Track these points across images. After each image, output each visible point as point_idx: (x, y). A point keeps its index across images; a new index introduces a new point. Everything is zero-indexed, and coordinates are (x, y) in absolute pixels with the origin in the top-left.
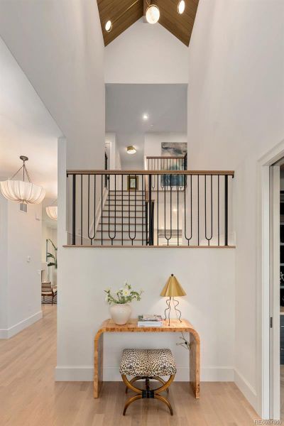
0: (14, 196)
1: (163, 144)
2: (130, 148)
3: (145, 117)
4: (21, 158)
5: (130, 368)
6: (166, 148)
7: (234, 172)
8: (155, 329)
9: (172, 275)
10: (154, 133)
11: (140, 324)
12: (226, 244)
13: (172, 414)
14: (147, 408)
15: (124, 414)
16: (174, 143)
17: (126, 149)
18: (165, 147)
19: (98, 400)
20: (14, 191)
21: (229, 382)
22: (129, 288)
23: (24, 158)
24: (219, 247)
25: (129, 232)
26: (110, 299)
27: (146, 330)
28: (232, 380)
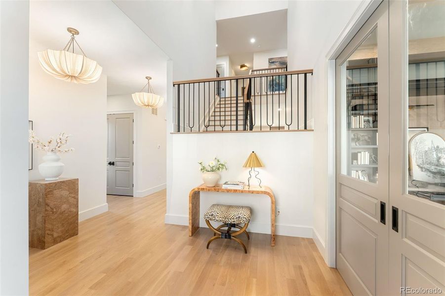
0: (140, 102)
1: (270, 59)
2: (242, 66)
3: (253, 41)
4: (147, 78)
5: (212, 215)
6: (273, 62)
7: (312, 70)
8: (235, 191)
9: (253, 152)
10: (261, 51)
11: (224, 187)
12: (305, 128)
13: (246, 252)
14: (227, 246)
15: (208, 248)
16: (280, 58)
17: (240, 67)
18: (271, 62)
19: (191, 238)
20: (140, 99)
21: (307, 238)
22: (218, 161)
23: (148, 78)
24: (298, 130)
25: (220, 120)
26: (203, 169)
27: (228, 191)
28: (311, 237)
